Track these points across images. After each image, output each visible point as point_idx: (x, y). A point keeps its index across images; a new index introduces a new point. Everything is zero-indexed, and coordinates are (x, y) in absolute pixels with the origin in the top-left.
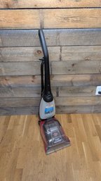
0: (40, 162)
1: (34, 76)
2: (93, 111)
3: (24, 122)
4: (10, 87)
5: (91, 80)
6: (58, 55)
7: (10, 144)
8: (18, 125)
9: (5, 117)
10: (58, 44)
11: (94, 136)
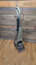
0: (11, 57)
1: (13, 25)
2: (35, 42)
3: (9, 42)
4: (5, 29)
5: (35, 29)
6: (22, 18)
7: (2, 48)
8: (7, 43)
9: (3, 39)
10: (22, 14)
11: (34, 51)
